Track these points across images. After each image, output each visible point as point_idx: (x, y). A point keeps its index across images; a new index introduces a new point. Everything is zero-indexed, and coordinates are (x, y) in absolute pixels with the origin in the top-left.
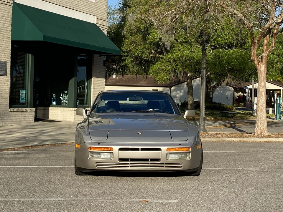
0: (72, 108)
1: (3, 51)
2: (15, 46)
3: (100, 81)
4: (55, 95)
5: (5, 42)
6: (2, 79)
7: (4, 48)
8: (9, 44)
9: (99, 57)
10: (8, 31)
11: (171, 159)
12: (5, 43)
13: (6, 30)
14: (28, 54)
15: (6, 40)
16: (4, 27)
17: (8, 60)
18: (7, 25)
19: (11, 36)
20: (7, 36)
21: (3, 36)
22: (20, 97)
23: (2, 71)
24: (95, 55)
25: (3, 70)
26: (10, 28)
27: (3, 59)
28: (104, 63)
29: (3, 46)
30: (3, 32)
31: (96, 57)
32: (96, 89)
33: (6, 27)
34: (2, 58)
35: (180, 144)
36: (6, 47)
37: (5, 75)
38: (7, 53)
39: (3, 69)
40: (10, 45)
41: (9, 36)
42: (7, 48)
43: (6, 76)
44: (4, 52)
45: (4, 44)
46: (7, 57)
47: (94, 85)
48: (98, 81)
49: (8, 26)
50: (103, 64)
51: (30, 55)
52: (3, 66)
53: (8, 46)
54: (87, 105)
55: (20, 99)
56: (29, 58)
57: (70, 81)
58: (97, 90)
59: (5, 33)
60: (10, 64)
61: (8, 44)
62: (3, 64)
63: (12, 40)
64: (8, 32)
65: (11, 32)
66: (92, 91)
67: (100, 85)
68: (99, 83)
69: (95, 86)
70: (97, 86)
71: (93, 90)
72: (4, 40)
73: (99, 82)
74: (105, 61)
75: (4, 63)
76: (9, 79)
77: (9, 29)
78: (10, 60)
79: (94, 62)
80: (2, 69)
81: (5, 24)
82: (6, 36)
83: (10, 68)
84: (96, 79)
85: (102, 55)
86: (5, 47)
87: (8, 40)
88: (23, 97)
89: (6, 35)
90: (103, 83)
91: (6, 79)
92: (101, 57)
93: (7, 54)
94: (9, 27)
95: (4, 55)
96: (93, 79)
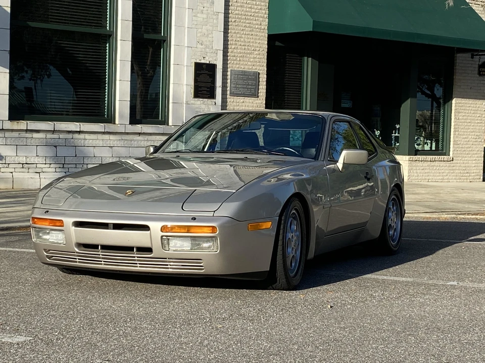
0: (404, 157)
1: (251, 54)
2: (277, 43)
3: (472, 105)
4: (379, 132)
5: (254, 37)
6: (249, 102)
7: (253, 49)
8: (263, 42)
9: (472, 59)
10: (261, 17)
11: (174, 249)
12: (256, 39)
13: (258, 16)
14: (306, 58)
15: (258, 33)
16: (253, 10)
17: (261, 70)
18: (260, 7)
19: (266, 28)
20: (260, 27)
21: (249, 27)
22: (291, 136)
23: (247, 88)
24: (458, 55)
25: (250, 87)
26: (265, 13)
27: (250, 67)
28: (479, 69)
29: (251, 44)
30: (251, 20)
31: (461, 58)
32: (463, 121)
33: (257, 11)
34: (249, 65)
35: (194, 219)
36: (258, 47)
37: (256, 95)
38: (258, 56)
39: (251, 85)
40: (267, 42)
41: (263, 27)
42: (258, 49)
43: (258, 97)
44: (252, 56)
45: (252, 41)
46: (258, 64)
47: (457, 112)
48: (468, 105)
49: (261, 9)
50: (476, 72)
51: (310, 59)
52: (251, 79)
53: (262, 44)
54: (443, 150)
55: (291, 139)
56: (309, 65)
57: (403, 105)
58: (465, 122)
59: (255, 22)
60: (265, 76)
61: (260, 41)
62: (250, 77)
63: (269, 34)
64: (261, 19)
65: (267, 20)
66: (453, 124)
67: (472, 112)
68: (471, 108)
69: (460, 114)
70: (464, 114)
71: (455, 122)
72: (252, 35)
73: (469, 107)
74: (480, 66)
75: (252, 74)
76: (264, 102)
77: (262, 15)
78: (266, 69)
79: (457, 67)
80: (248, 85)
81: (256, 7)
82: (256, 27)
83: (265, 83)
84: (464, 102)
85: (477, 55)
86: (255, 47)
87: (261, 34)
88: (296, 136)
89: (257, 24)
90: (479, 109)
91: (257, 103)
92: (474, 59)
93: (259, 58)
94: (264, 11)
95: (252, 60)
96: (454, 101)
